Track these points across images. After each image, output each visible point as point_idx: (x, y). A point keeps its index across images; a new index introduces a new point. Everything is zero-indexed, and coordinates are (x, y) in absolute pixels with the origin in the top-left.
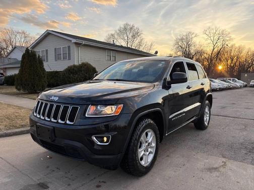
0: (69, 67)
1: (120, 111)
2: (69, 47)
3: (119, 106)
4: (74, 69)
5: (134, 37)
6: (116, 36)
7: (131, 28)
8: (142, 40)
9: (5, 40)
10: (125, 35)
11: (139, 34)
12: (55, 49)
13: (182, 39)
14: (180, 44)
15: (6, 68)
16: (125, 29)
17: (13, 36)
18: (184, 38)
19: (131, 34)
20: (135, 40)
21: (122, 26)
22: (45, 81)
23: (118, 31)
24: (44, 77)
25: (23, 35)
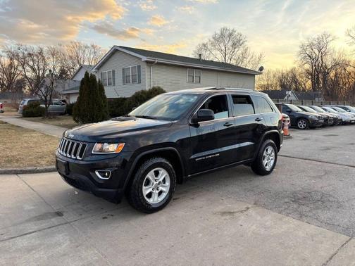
0: (136, 93)
1: (121, 149)
2: (139, 67)
3: (121, 144)
4: (141, 96)
5: (234, 46)
6: (209, 47)
7: (230, 35)
8: (246, 50)
9: (71, 57)
10: (222, 45)
11: (241, 42)
12: (123, 69)
13: (311, 45)
14: (307, 52)
15: (69, 94)
16: (222, 35)
17: (81, 52)
18: (315, 42)
19: (231, 43)
20: (236, 50)
21: (219, 32)
22: (106, 112)
23: (212, 40)
24: (105, 106)
25: (93, 50)
